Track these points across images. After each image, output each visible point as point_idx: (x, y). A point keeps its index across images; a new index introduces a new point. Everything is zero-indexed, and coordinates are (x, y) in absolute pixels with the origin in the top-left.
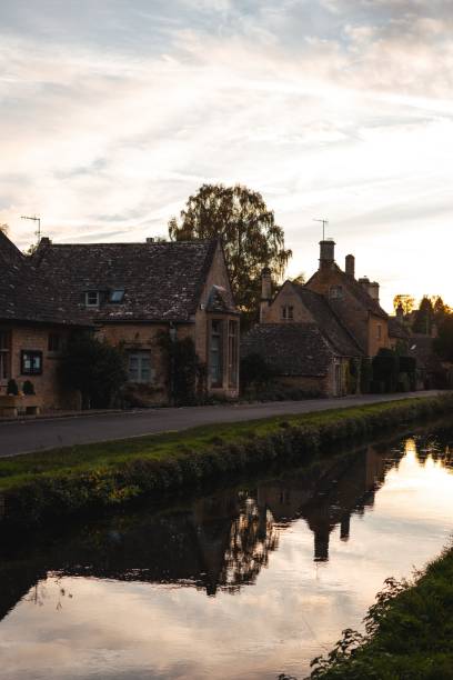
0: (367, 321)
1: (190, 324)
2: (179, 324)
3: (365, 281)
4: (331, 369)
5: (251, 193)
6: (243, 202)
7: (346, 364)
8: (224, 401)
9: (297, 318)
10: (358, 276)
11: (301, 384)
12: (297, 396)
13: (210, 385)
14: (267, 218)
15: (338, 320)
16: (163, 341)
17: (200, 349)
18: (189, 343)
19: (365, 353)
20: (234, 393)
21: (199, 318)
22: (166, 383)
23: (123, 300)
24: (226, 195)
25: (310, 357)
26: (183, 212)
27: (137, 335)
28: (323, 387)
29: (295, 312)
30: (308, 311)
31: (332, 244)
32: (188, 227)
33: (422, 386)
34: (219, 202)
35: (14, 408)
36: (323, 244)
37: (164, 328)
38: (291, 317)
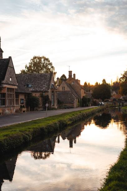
0: (81, 90)
1: (48, 92)
2: (45, 92)
3: (77, 80)
4: (75, 101)
5: (46, 58)
6: (44, 60)
7: (77, 100)
8: (55, 109)
9: (66, 90)
10: (76, 79)
11: (68, 105)
12: (68, 108)
13: (52, 106)
14: (51, 64)
15: (74, 90)
16: (42, 96)
17: (50, 97)
18: (48, 96)
19: (80, 97)
20: (56, 107)
21: (50, 90)
22: (43, 105)
23: (32, 87)
24: (40, 58)
25: (70, 99)
26: (29, 63)
27: (36, 95)
28: (73, 105)
29: (65, 88)
30: (68, 88)
31: (71, 71)
32: (30, 66)
33: (91, 105)
34: (38, 60)
35: (22, 111)
36: (69, 72)
37: (42, 93)
38: (64, 89)
